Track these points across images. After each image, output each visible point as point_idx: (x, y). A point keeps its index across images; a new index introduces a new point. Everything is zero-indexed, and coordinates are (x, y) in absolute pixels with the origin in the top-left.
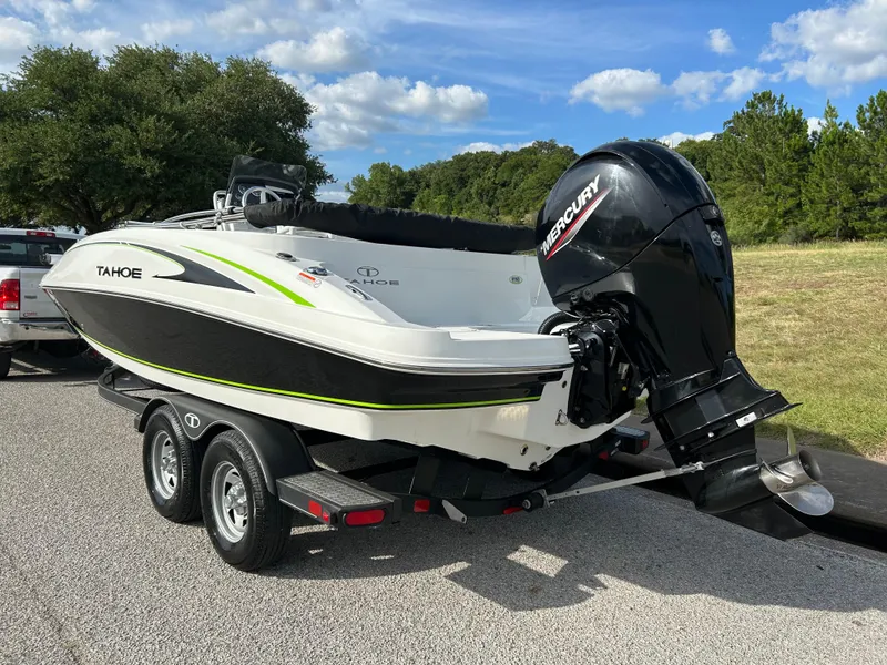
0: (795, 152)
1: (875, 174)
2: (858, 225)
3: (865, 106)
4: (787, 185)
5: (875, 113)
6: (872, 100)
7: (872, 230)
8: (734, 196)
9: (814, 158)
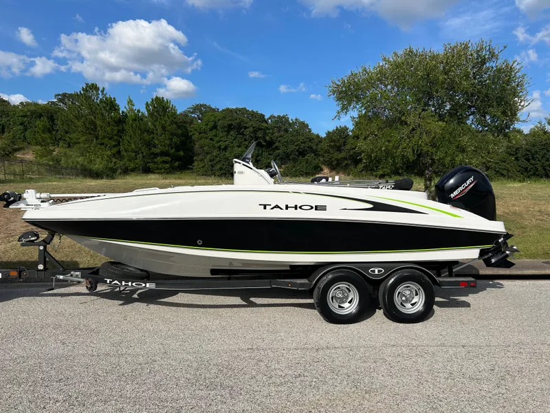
0: (115, 121)
1: (157, 139)
2: (151, 165)
3: (149, 103)
4: (110, 139)
5: (154, 107)
6: (153, 100)
7: (158, 169)
8: (79, 143)
9: (126, 127)
